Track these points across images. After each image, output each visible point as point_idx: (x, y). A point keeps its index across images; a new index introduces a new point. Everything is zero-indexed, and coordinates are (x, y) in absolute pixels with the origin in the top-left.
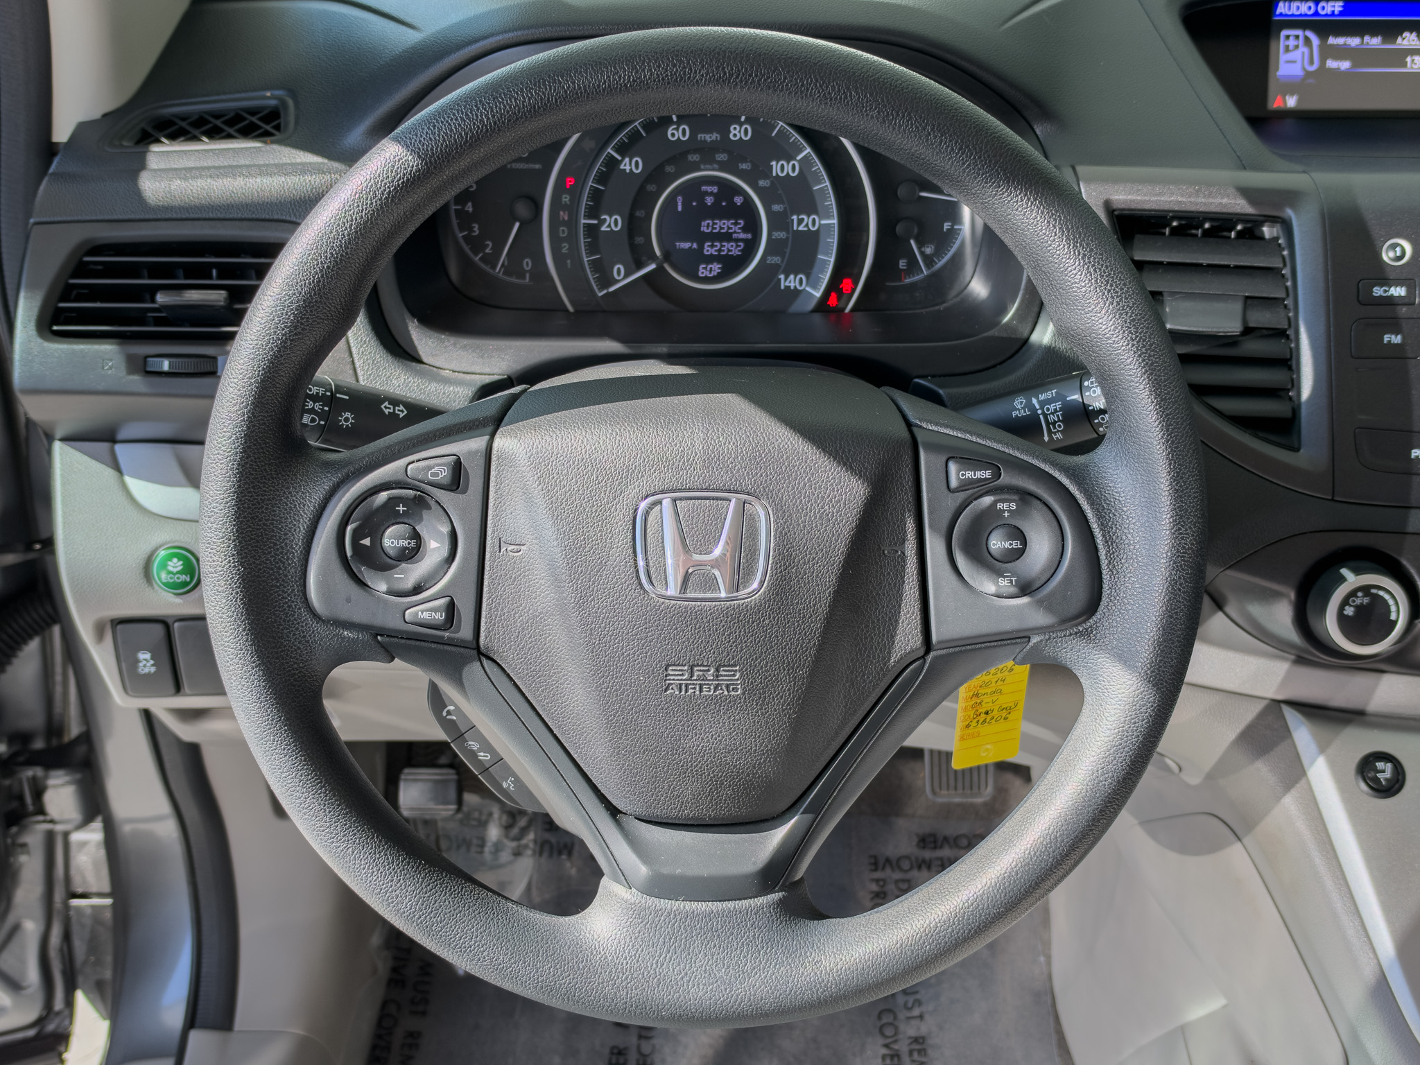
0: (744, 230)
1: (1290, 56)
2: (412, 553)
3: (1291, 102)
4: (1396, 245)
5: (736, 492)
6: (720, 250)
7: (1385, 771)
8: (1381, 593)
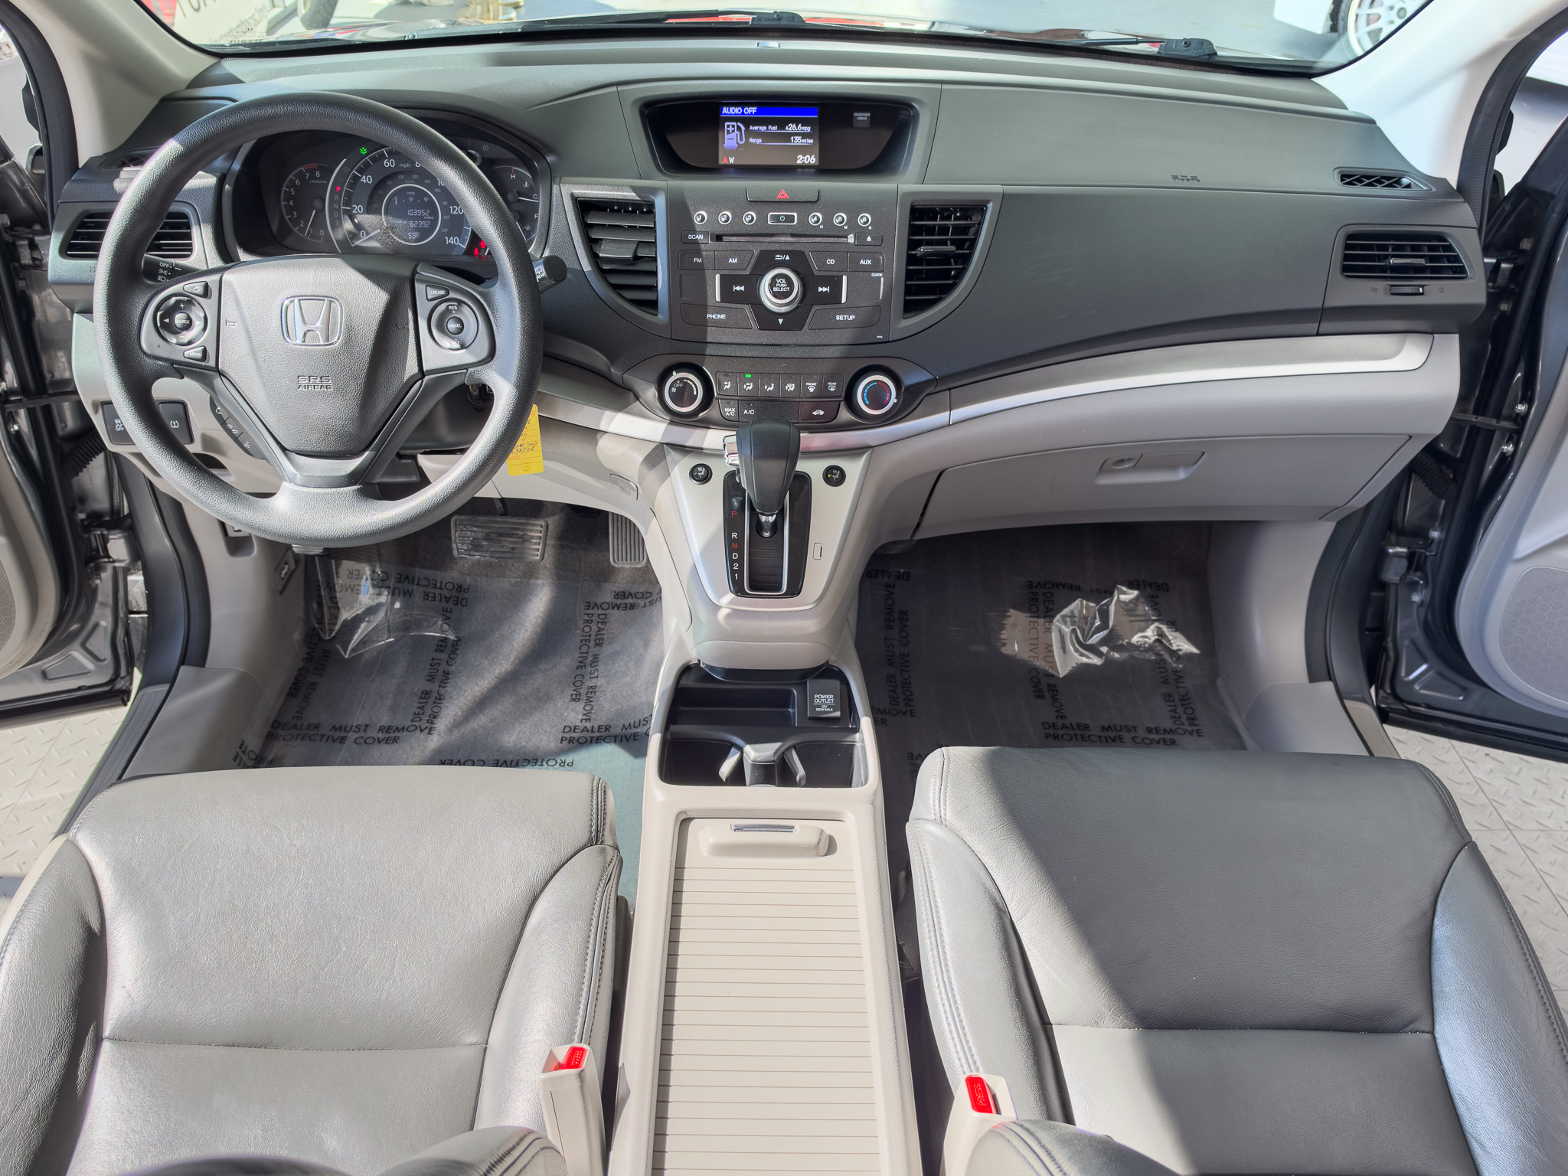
0: (430, 215)
1: (730, 136)
2: (188, 326)
3: (732, 161)
4: (699, 215)
5: (327, 297)
6: (418, 225)
7: (702, 471)
8: (689, 382)
